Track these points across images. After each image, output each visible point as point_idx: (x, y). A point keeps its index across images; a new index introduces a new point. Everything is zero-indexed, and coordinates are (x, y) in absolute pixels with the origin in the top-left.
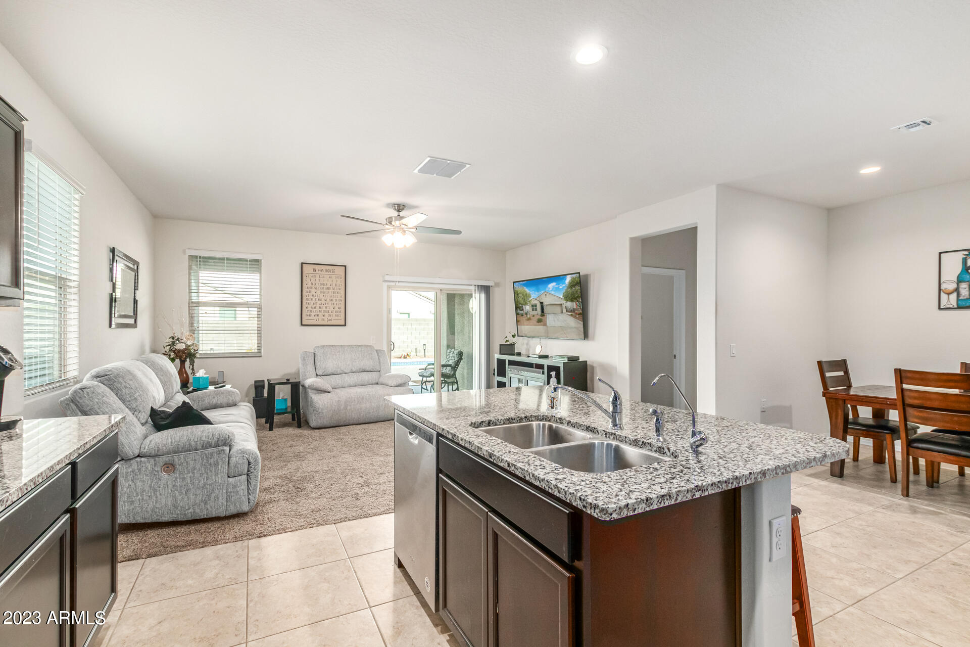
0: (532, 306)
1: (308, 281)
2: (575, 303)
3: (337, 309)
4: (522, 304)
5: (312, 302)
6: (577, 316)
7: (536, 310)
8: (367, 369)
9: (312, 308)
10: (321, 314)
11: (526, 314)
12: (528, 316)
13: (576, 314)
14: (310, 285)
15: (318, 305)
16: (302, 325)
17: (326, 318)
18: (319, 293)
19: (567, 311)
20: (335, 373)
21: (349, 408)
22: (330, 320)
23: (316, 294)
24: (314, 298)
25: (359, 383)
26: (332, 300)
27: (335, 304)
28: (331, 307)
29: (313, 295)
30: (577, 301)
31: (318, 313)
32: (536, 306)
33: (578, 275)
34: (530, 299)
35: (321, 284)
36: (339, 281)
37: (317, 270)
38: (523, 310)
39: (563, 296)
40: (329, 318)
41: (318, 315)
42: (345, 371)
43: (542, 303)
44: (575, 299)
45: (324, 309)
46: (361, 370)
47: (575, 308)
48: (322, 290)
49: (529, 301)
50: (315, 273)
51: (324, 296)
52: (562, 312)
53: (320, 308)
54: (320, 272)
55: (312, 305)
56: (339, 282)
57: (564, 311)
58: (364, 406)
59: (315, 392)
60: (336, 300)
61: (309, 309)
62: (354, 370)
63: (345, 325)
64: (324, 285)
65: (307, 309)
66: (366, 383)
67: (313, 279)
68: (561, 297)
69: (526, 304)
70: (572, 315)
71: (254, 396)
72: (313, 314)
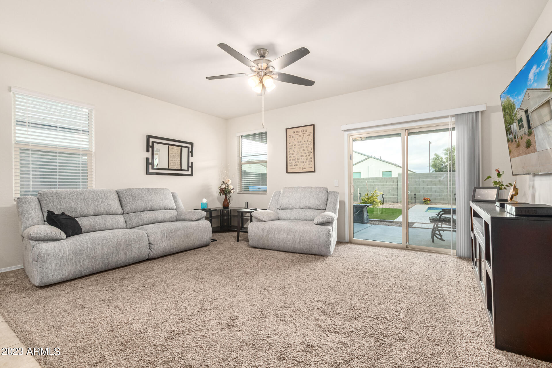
0: (519, 122)
1: (290, 139)
3: (309, 160)
4: (510, 124)
5: (293, 156)
7: (523, 126)
8: (312, 207)
9: (293, 160)
10: (299, 164)
11: (515, 137)
12: (517, 140)
14: (291, 144)
15: (297, 158)
16: (287, 172)
17: (302, 167)
18: (297, 149)
20: (288, 208)
22: (304, 168)
23: (295, 150)
24: (294, 153)
25: (302, 218)
26: (305, 153)
27: (308, 156)
28: (305, 158)
29: (293, 151)
31: (297, 163)
32: (522, 119)
34: (516, 111)
35: (298, 142)
36: (310, 137)
37: (295, 132)
39: (548, 84)
40: (304, 167)
41: (297, 165)
42: (295, 207)
45: (300, 160)
46: (307, 208)
48: (299, 146)
49: (515, 116)
50: (294, 134)
51: (300, 150)
53: (298, 159)
54: (297, 133)
55: (293, 158)
56: (310, 139)
60: (308, 153)
61: (292, 161)
62: (302, 207)
63: (314, 171)
64: (300, 142)
65: (290, 161)
67: (293, 139)
68: (546, 87)
69: (513, 121)
72: (294, 164)
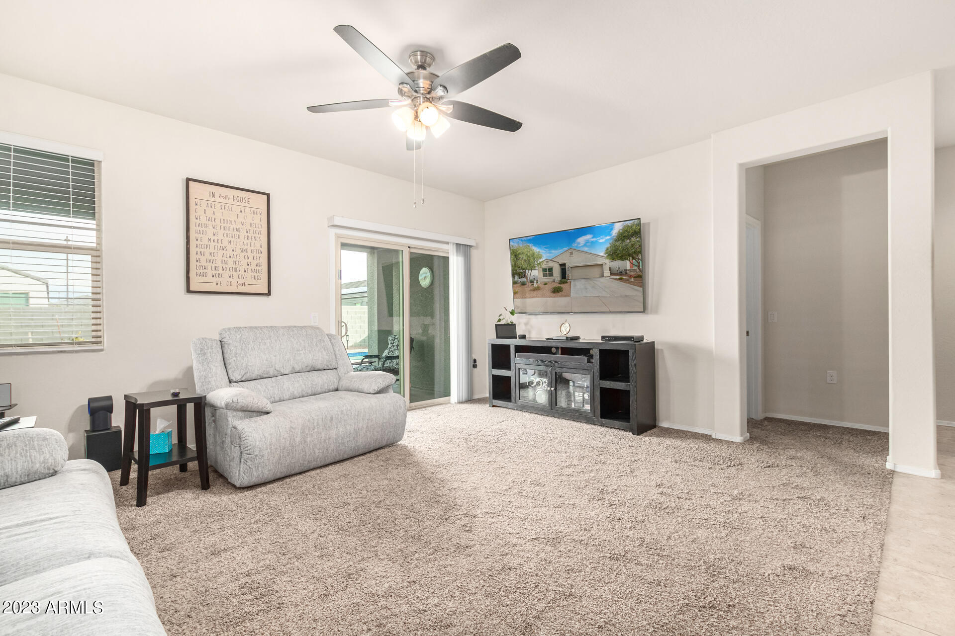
0: (544, 270)
1: (200, 212)
2: (628, 262)
3: (253, 266)
4: (524, 269)
5: (207, 251)
6: (632, 280)
7: (551, 275)
8: (320, 366)
9: (209, 261)
10: (225, 274)
11: (532, 282)
12: (535, 285)
13: (630, 277)
14: (203, 220)
15: (219, 259)
16: (188, 291)
17: (234, 281)
18: (220, 237)
19: (611, 274)
20: (265, 376)
21: (309, 439)
22: (243, 285)
23: (216, 238)
24: (212, 244)
25: (309, 391)
26: (245, 251)
27: (251, 258)
28: (244, 262)
29: (210, 240)
30: (633, 258)
31: (221, 271)
32: (551, 269)
33: (638, 221)
34: (541, 260)
35: (225, 221)
36: (257, 217)
37: (217, 195)
38: (525, 276)
39: (606, 253)
40: (241, 281)
41: (220, 276)
42: (282, 371)
43: (563, 266)
44: (629, 255)
45: (230, 264)
46: (308, 369)
47: (628, 268)
48: (228, 232)
49: (538, 264)
50: (213, 199)
51: (230, 242)
52: (602, 276)
53: (223, 262)
54: (222, 200)
55: (208, 256)
56: (257, 221)
57: (607, 273)
58: (333, 432)
59: (241, 414)
60: (253, 251)
61: (203, 263)
62: (297, 369)
63: (269, 294)
64: (230, 222)
65: (198, 264)
66: (320, 390)
67: (209, 211)
68: (602, 254)
69: (532, 268)
70: (621, 279)
71: (88, 428)
72: (210, 273)
